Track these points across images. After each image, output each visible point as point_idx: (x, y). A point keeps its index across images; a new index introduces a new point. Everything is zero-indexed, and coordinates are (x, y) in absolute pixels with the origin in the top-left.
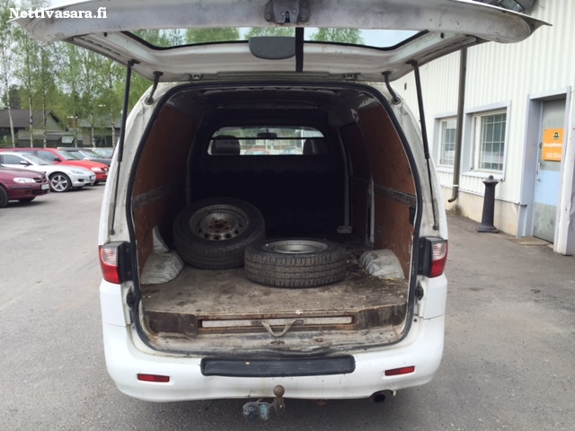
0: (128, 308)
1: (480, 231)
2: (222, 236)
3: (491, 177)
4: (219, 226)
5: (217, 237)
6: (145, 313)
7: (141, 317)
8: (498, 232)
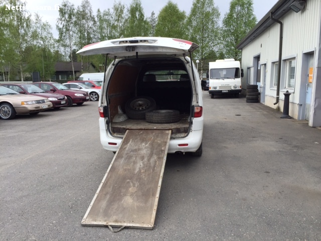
0: (106, 125)
1: (281, 118)
2: (141, 108)
3: (287, 91)
4: (140, 105)
5: (139, 109)
6: (111, 127)
7: (110, 128)
8: (291, 118)
